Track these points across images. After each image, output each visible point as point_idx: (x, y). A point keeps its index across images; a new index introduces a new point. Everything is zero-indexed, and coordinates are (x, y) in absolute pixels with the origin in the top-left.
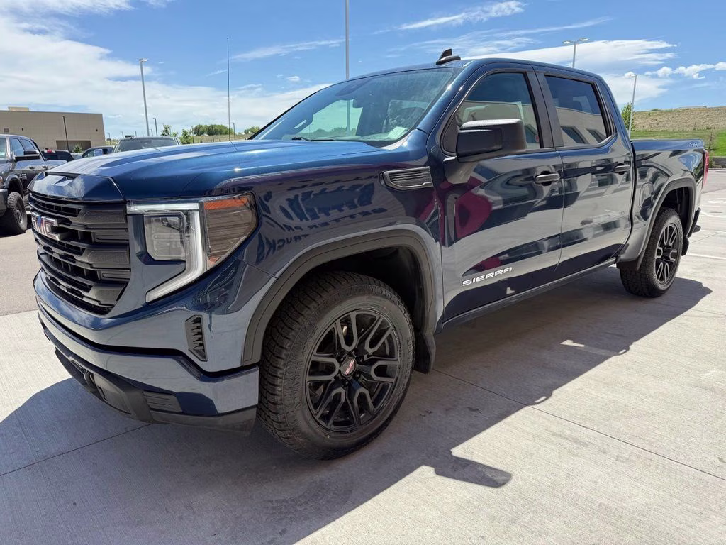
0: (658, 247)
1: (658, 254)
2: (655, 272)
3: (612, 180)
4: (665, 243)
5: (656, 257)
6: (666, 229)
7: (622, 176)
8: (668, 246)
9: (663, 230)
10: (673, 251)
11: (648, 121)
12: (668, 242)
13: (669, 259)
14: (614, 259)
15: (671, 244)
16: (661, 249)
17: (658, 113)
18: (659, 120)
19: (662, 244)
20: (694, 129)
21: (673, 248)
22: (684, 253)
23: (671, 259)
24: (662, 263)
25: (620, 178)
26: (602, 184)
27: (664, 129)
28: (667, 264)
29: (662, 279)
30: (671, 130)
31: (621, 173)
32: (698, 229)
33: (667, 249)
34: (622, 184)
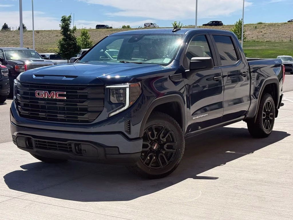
0: (263, 113)
1: (264, 116)
2: (263, 125)
3: (240, 80)
4: (267, 110)
5: (263, 117)
6: (266, 103)
7: (245, 77)
8: (268, 111)
9: (265, 104)
10: (271, 114)
11: (255, 32)
12: (268, 110)
13: (269, 118)
14: (244, 117)
15: (269, 111)
16: (265, 113)
17: (263, 26)
18: (264, 32)
19: (265, 111)
20: (291, 40)
21: (271, 112)
22: (276, 116)
23: (270, 118)
24: (266, 120)
25: (244, 79)
26: (234, 82)
27: (268, 40)
28: (269, 121)
29: (267, 128)
30: (273, 40)
31: (245, 76)
32: (283, 105)
33: (268, 113)
34: (245, 81)
